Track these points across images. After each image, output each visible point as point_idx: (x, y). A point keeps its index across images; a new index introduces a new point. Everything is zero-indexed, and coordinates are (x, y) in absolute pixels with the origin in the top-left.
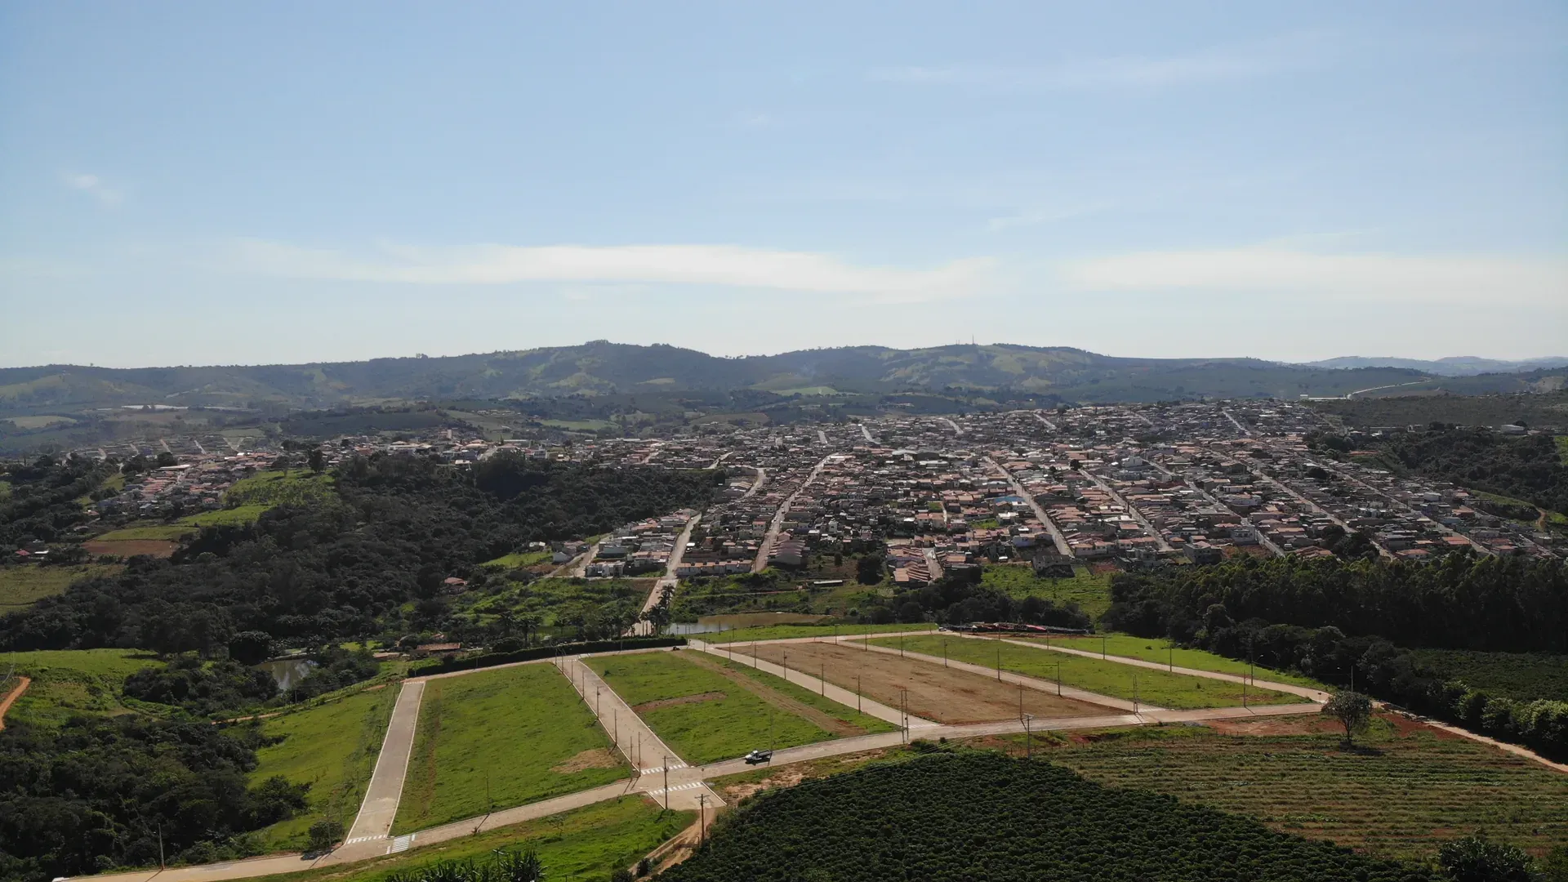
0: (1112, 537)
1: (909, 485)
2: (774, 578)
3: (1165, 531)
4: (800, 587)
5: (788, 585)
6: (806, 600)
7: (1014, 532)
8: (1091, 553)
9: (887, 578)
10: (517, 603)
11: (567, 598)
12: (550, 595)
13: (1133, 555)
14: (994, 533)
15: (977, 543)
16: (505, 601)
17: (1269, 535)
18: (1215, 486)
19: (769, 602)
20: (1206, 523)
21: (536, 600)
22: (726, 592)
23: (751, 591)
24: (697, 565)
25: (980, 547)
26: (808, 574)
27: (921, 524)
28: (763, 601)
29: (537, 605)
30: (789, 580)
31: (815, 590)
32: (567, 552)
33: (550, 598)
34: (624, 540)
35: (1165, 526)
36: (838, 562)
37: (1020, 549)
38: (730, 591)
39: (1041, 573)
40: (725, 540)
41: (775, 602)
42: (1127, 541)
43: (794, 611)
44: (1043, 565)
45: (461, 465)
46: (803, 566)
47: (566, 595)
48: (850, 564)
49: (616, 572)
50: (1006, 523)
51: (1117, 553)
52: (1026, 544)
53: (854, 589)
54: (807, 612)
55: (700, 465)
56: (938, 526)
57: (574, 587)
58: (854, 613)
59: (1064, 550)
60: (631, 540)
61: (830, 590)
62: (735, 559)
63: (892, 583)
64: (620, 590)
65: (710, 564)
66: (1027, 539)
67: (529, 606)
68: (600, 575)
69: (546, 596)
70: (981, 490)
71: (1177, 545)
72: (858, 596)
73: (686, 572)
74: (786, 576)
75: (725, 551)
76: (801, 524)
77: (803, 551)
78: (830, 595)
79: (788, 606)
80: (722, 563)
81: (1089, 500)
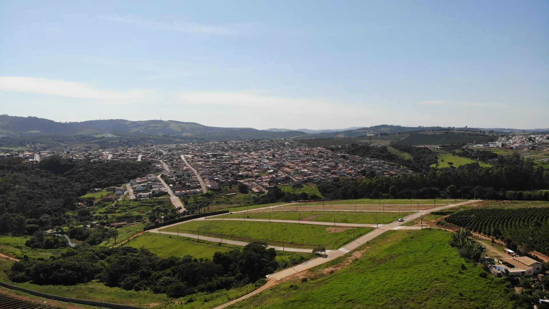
0: (306, 176)
1: (230, 163)
2: (213, 194)
3: (319, 173)
4: (223, 196)
5: (218, 196)
6: (228, 200)
7: (277, 176)
8: (303, 180)
9: (250, 191)
10: (116, 209)
11: (137, 206)
12: (129, 206)
13: (315, 180)
14: (271, 176)
15: (269, 179)
16: (111, 209)
17: (346, 173)
18: (321, 161)
19: (216, 202)
20: (328, 171)
21: (125, 208)
22: (199, 199)
23: (208, 199)
24: (183, 191)
25: (270, 181)
26: (223, 192)
27: (245, 175)
28: (214, 201)
30: (218, 194)
31: (228, 197)
32: (121, 190)
33: (130, 207)
34: (142, 185)
35: (318, 172)
36: (230, 187)
37: (282, 180)
38: (201, 199)
39: (294, 186)
40: (186, 183)
41: (219, 201)
42: (312, 176)
43: (227, 204)
44: (294, 184)
45: (32, 161)
46: (220, 189)
47: (136, 205)
48: (235, 188)
49: (150, 196)
50: (270, 173)
51: (310, 180)
52: (283, 179)
53: (242, 196)
54: (231, 204)
55: (135, 160)
56: (250, 175)
57: (137, 202)
58: (248, 202)
59: (296, 180)
60: (145, 185)
61: (234, 197)
62: (193, 189)
63: (253, 192)
64: (158, 202)
65: (188, 191)
66: (283, 177)
67: (123, 210)
68: (143, 198)
69: (127, 206)
70: (253, 164)
71: (324, 177)
72: (245, 197)
73: (179, 194)
74: (216, 193)
75: (189, 186)
76: (209, 176)
77: (218, 185)
78: (235, 198)
79: (224, 202)
80: (192, 190)
81: (290, 166)
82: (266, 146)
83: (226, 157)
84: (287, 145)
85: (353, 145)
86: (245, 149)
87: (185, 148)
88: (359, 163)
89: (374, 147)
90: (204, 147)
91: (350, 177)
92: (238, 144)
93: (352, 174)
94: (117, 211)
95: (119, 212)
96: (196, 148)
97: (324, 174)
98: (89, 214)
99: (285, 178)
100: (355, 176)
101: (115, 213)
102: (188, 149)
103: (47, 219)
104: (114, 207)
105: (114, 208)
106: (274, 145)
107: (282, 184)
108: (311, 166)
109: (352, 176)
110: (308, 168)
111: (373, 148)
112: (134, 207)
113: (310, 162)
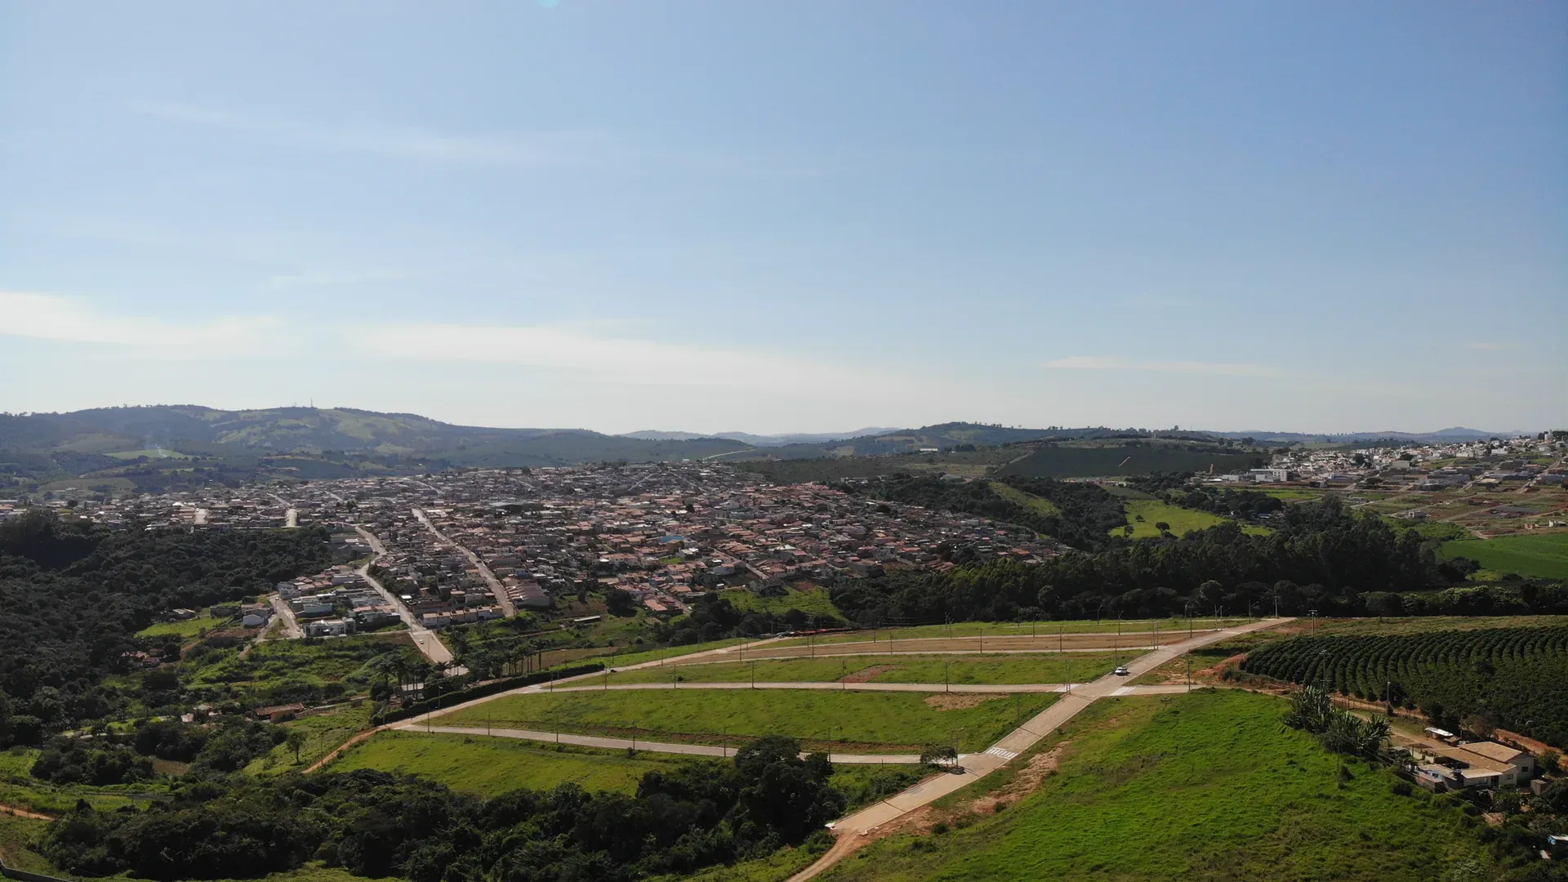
0: (791, 562)
1: (569, 531)
2: (534, 619)
3: (825, 555)
4: (563, 626)
5: (552, 625)
6: (578, 636)
7: (710, 565)
8: (785, 575)
9: (639, 609)
10: (254, 669)
11: (316, 658)
12: (293, 657)
13: (819, 574)
14: (692, 566)
15: (689, 575)
16: (237, 667)
17: (898, 554)
18: (824, 520)
19: (547, 642)
20: (849, 547)
21: (280, 664)
22: (497, 636)
23: (521, 633)
24: (446, 614)
25: (693, 579)
26: (562, 614)
27: (617, 563)
29: (283, 668)
30: (548, 621)
31: (579, 626)
32: (258, 613)
33: (293, 661)
34: (320, 599)
35: (822, 552)
36: (582, 599)
37: (727, 577)
38: (501, 635)
39: (763, 593)
40: (451, 589)
41: (553, 640)
42: (808, 564)
43: (577, 647)
44: (762, 587)
46: (552, 606)
47: (311, 656)
48: (597, 600)
49: (349, 629)
50: (690, 558)
51: (807, 576)
52: (726, 573)
53: (620, 623)
54: (591, 646)
56: (632, 564)
57: (313, 648)
58: (639, 642)
59: (764, 577)
60: (328, 597)
61: (597, 626)
62: (473, 606)
63: (651, 613)
64: (376, 645)
65: (459, 612)
66: (728, 568)
67: (273, 670)
68: (328, 634)
69: (283, 658)
70: (636, 533)
71: (842, 565)
72: (629, 628)
73: (434, 623)
74: (543, 617)
75: (461, 599)
76: (517, 570)
77: (545, 593)
78: (598, 629)
79: (568, 644)
80: (473, 611)
81: (741, 536)
82: (647, 482)
83: (548, 512)
84: (708, 478)
85: (899, 476)
86: (586, 489)
87: (404, 490)
88: (927, 526)
89: (956, 483)
90: (464, 487)
91: (910, 563)
92: (564, 475)
93: (915, 557)
94: (257, 674)
95: (261, 678)
96: (439, 488)
97: (841, 558)
98: (174, 685)
99: (733, 571)
100: (924, 561)
101: (251, 679)
102: (414, 491)
103: (55, 699)
104: (246, 663)
105: (246, 666)
106: (669, 478)
107: (726, 588)
108: (801, 535)
109: (914, 562)
110: (792, 541)
111: (954, 486)
112: (307, 662)
113: (795, 524)
